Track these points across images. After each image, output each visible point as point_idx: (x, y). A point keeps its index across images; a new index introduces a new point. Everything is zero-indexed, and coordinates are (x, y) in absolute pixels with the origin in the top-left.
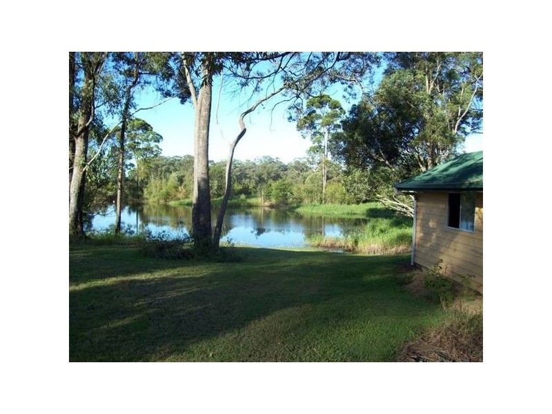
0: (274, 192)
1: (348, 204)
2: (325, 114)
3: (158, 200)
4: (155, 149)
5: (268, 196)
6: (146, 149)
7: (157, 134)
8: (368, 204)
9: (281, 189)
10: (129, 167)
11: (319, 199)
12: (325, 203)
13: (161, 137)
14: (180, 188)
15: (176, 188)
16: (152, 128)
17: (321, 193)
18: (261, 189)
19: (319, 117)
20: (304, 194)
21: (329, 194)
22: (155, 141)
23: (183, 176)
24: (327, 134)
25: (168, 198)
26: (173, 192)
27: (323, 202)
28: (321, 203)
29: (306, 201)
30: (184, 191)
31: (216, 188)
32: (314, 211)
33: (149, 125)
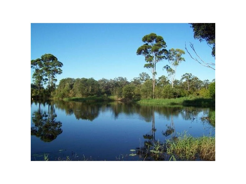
0: (124, 92)
1: (169, 98)
2: (153, 45)
3: (59, 98)
4: (59, 70)
5: (120, 95)
6: (53, 71)
7: (60, 62)
8: (181, 98)
9: (127, 91)
10: (45, 81)
11: (151, 96)
12: (155, 98)
13: (62, 63)
14: (70, 91)
15: (68, 91)
16: (57, 59)
17: (152, 92)
18: (116, 91)
19: (150, 47)
20: (142, 93)
21: (157, 93)
22: (59, 66)
23: (73, 84)
24: (155, 56)
25: (64, 97)
26: (66, 93)
27: (154, 97)
28: (152, 98)
29: (143, 97)
30: (73, 92)
31: (90, 90)
32: (149, 103)
33: (55, 57)
